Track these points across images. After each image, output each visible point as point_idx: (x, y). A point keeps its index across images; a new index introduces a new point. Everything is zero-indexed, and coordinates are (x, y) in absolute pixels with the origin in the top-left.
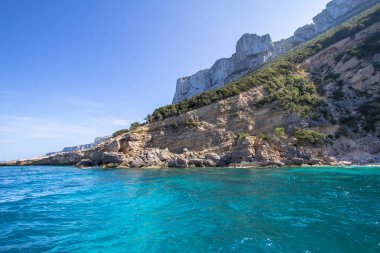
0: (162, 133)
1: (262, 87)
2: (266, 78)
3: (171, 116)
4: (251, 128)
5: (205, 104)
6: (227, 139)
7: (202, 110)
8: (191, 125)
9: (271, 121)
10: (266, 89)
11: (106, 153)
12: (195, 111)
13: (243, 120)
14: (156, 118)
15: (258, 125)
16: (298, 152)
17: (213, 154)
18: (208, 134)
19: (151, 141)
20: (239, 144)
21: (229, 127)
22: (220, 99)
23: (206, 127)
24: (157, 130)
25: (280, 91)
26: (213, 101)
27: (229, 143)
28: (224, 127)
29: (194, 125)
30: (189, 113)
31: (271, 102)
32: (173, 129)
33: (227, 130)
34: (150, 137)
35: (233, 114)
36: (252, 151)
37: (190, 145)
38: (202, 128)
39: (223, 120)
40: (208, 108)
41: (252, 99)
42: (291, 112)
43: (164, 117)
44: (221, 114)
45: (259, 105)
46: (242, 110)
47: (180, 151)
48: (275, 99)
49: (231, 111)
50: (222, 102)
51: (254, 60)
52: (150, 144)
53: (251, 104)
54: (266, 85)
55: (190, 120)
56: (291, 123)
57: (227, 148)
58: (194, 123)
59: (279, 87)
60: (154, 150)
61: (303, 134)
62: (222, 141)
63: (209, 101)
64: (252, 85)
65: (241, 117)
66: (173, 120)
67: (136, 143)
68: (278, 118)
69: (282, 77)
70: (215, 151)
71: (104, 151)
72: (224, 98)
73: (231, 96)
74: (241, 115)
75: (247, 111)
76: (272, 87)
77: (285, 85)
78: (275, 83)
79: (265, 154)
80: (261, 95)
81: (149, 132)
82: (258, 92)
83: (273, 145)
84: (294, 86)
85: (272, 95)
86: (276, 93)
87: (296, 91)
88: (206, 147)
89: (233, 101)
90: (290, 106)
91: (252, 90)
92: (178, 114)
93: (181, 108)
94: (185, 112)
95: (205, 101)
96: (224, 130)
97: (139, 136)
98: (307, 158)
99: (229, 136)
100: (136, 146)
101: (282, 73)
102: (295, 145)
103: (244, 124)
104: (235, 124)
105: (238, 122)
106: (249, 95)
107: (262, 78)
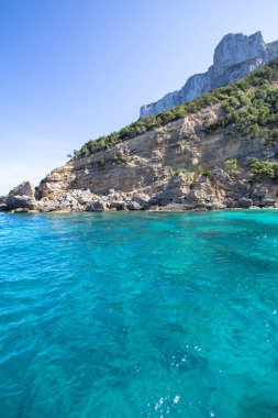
0: (87, 172)
1: (219, 105)
2: (228, 92)
3: (98, 150)
4: (195, 161)
5: (138, 134)
6: (164, 177)
7: (134, 142)
8: (120, 161)
9: (224, 152)
10: (224, 109)
11: (17, 197)
12: (126, 143)
13: (186, 152)
14: (83, 154)
15: (206, 158)
16: (251, 191)
17: (142, 195)
18: (140, 171)
19: (75, 182)
20: (175, 184)
21: (167, 161)
22: (157, 126)
23: (137, 163)
24: (82, 168)
25: (243, 110)
26: (149, 129)
27: (165, 182)
28: (159, 161)
29: (123, 161)
30: (118, 146)
31: (226, 126)
32: (100, 166)
33: (164, 165)
34: (74, 177)
35: (173, 144)
37: (117, 186)
38: (132, 164)
39: (159, 154)
40: (141, 138)
41: (201, 123)
42: (253, 138)
43: (91, 152)
44: (157, 145)
45: (208, 131)
46: (186, 138)
47: (106, 193)
48: (233, 120)
49: (171, 141)
50: (161, 129)
52: (74, 185)
53: (198, 130)
54: (225, 102)
55: (119, 155)
56: (250, 153)
57: (160, 188)
58: (123, 158)
59: (242, 104)
60: (75, 192)
61: (261, 167)
62: (156, 179)
63: (144, 129)
64: (206, 104)
65: (183, 148)
66: (100, 156)
67: (57, 185)
68: (234, 148)
69: (252, 90)
70: (145, 192)
71: (16, 194)
72: (163, 124)
73: (173, 120)
74: (184, 145)
75: (193, 139)
76: (232, 104)
77: (252, 101)
78: (239, 98)
79: (200, 194)
80: (215, 116)
81: (72, 171)
82: (212, 113)
83: (218, 182)
84: (266, 101)
85: (229, 115)
86: (236, 112)
87: (265, 109)
88: (137, 187)
89: (175, 128)
90: (252, 129)
91: (203, 110)
92: (106, 147)
93: (110, 141)
94: (114, 145)
95: (138, 128)
96: (160, 165)
97: (59, 176)
98: (260, 198)
99: (166, 173)
100: (56, 188)
101: (254, 84)
102: (250, 182)
103: (187, 157)
104: (175, 158)
105: (178, 155)
106: (198, 118)
107: (223, 92)
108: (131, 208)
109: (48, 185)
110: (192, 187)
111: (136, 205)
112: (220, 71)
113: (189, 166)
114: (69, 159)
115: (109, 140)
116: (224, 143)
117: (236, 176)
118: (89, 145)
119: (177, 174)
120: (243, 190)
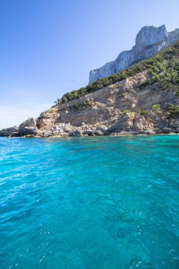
0: (67, 112)
1: (146, 71)
2: (151, 63)
3: (73, 99)
4: (134, 105)
5: (98, 89)
6: (115, 115)
7: (96, 93)
8: (88, 105)
9: (151, 100)
10: (150, 73)
11: (26, 127)
12: (91, 94)
13: (128, 100)
14: (63, 101)
15: (140, 104)
16: (169, 123)
17: (102, 126)
18: (100, 111)
19: (60, 118)
20: (123, 119)
21: (116, 105)
22: (110, 84)
23: (98, 106)
24: (64, 110)
25: (162, 74)
26: (105, 86)
27: (116, 118)
28: (112, 106)
29: (90, 106)
30: (86, 96)
31: (152, 84)
32: (75, 108)
33: (115, 108)
34: (59, 115)
35: (120, 95)
36: (130, 123)
37: (86, 120)
38: (95, 107)
39: (112, 101)
40: (101, 91)
41: (136, 82)
42: (168, 91)
43: (69, 100)
44: (110, 95)
45: (141, 87)
46: (128, 91)
47: (80, 125)
48: (156, 80)
49: (118, 93)
50: (112, 86)
51: (150, 50)
52: (59, 120)
53: (135, 87)
54: (150, 70)
55: (87, 102)
56: (167, 101)
57: (114, 122)
58: (90, 103)
59: (161, 71)
60: (61, 125)
61: (175, 109)
62: (110, 116)
63: (102, 86)
64: (138, 70)
65: (126, 97)
66: (75, 102)
67: (49, 120)
68: (157, 97)
69: (165, 62)
70: (104, 124)
71: (25, 126)
72: (113, 83)
73: (119, 80)
74: (127, 96)
75: (132, 92)
76: (155, 71)
77: (167, 68)
78: (158, 67)
79: (140, 126)
80: (145, 78)
81: (58, 112)
82: (143, 76)
83: (149, 118)
84: (174, 69)
85: (153, 77)
86: (157, 76)
87: (175, 73)
88: (99, 121)
89: (120, 85)
90: (168, 86)
91: (137, 74)
92: (78, 97)
93: (80, 93)
94: (84, 95)
95: (98, 86)
96: (112, 108)
97: (50, 115)
98: (175, 128)
99: (116, 112)
100: (48, 122)
101: (166, 58)
102: (168, 118)
103: (129, 103)
104: (121, 103)
105: (124, 102)
106: (135, 79)
107: (148, 63)
108: (97, 134)
109: (44, 120)
110: (134, 121)
111: (100, 132)
113: (129, 108)
114: (55, 104)
116: (150, 94)
117: (159, 114)
118: (67, 96)
119: (125, 114)
120: (164, 123)
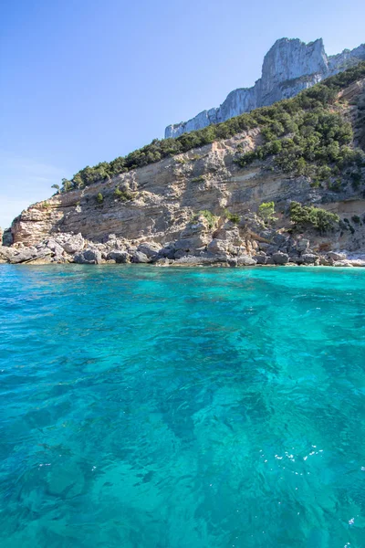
0: (79, 209)
1: (258, 130)
2: (270, 114)
3: (96, 181)
4: (224, 202)
5: (150, 162)
6: (181, 221)
7: (145, 172)
8: (123, 197)
9: (260, 192)
10: (263, 134)
12: (134, 173)
13: (211, 189)
14: (75, 186)
15: (238, 198)
16: (290, 243)
17: (151, 244)
18: (151, 211)
19: (62, 222)
20: (194, 230)
21: (187, 200)
22: (176, 153)
23: (147, 200)
24: (73, 204)
25: (288, 138)
26: (165, 155)
27: (182, 227)
28: (178, 200)
29: (128, 198)
30: (122, 176)
31: (264, 158)
32: (96, 203)
33: (182, 206)
34: (61, 215)
35: (195, 177)
36: (206, 239)
37: (118, 231)
38: (140, 202)
39: (177, 190)
40: (155, 167)
41: (233, 152)
42: (297, 175)
43: (87, 183)
44: (175, 178)
45: (242, 163)
46: (213, 171)
47: (104, 239)
48: (274, 151)
49: (193, 174)
50: (180, 157)
52: (62, 226)
53: (229, 162)
55: (123, 189)
56: (292, 196)
57: (175, 235)
58: (129, 193)
59: (288, 131)
60: (61, 237)
61: (303, 214)
62: (171, 223)
63: (159, 155)
64: (241, 127)
65: (208, 183)
66: (98, 190)
67: (36, 225)
68: (273, 188)
69: (301, 114)
70: (156, 240)
72: (184, 151)
73: (197, 146)
74: (209, 181)
75: (222, 173)
76: (274, 131)
77: (299, 128)
78: (283, 123)
79: (225, 245)
80: (252, 145)
81: (59, 208)
82: (248, 139)
83: (249, 230)
84: (316, 129)
85: (269, 144)
86: (278, 142)
87: (315, 139)
88: (145, 234)
89: (199, 156)
90: (296, 164)
91: (237, 136)
92: (106, 177)
93: (112, 169)
94: (117, 175)
95: (151, 155)
96: (177, 205)
97: (39, 214)
98: (300, 253)
99: (185, 216)
100: (35, 229)
101: (305, 107)
102: (290, 232)
103: (212, 196)
104: (197, 196)
105: (202, 193)
106: (230, 145)
107: (264, 114)
108: (135, 260)
109: (23, 225)
110: (215, 236)
111: (142, 256)
112: (270, 87)
113: (215, 209)
114: (55, 191)
115: (111, 167)
116: (261, 179)
117: (273, 223)
118: (83, 174)
119: (196, 218)
120: (280, 243)
